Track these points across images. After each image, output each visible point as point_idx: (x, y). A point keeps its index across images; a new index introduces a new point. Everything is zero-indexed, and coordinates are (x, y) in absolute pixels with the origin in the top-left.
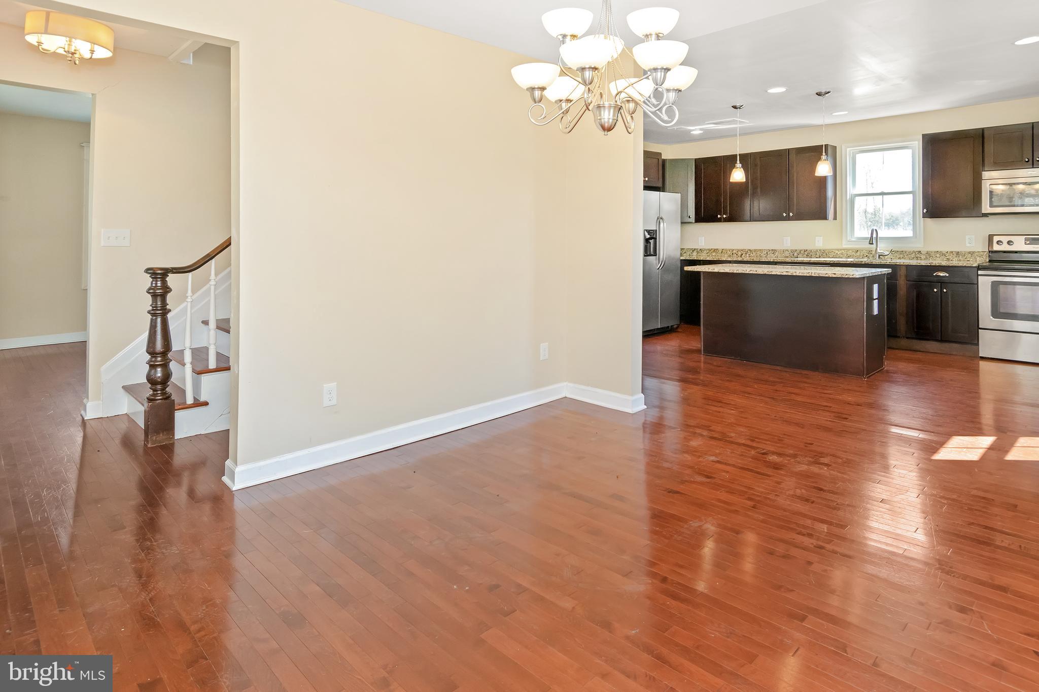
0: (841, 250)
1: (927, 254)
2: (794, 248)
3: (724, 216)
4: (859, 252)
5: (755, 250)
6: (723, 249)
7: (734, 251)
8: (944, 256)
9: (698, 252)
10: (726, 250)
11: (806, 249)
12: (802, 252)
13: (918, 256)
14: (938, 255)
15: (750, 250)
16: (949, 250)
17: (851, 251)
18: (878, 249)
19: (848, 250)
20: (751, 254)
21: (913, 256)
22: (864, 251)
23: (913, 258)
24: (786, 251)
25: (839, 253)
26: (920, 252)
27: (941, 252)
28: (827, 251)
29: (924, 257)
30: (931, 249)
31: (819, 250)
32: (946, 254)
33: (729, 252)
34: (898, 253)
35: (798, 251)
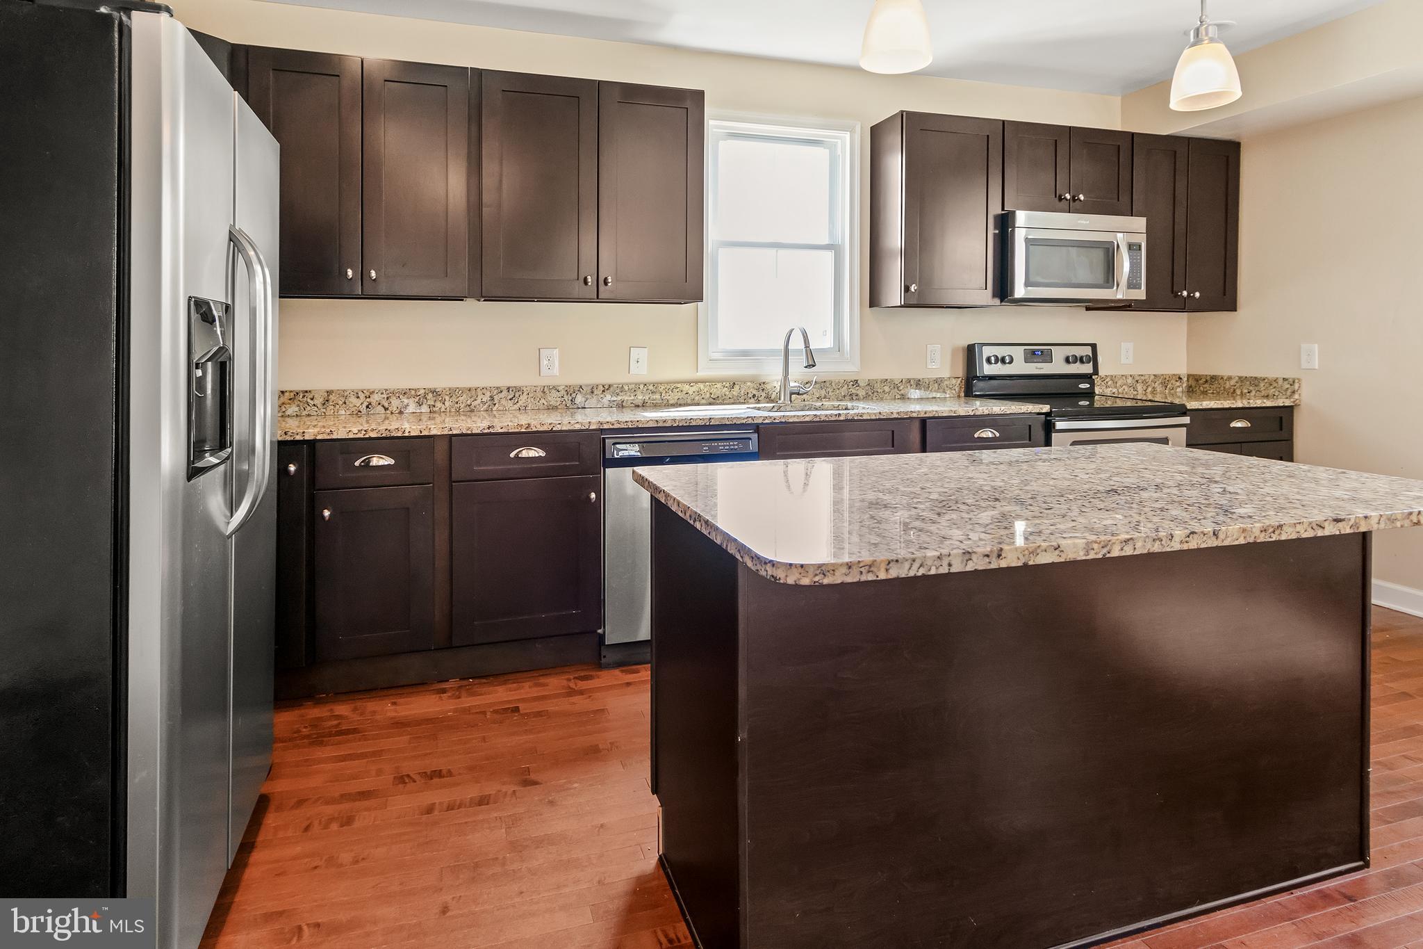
0: (696, 383)
1: (868, 387)
2: (575, 381)
4: (737, 387)
5: (452, 392)
6: (329, 393)
7: (376, 398)
8: (896, 389)
10: (343, 394)
11: (607, 380)
12: (597, 392)
13: (854, 391)
14: (887, 389)
15: (433, 391)
16: (904, 376)
17: (719, 385)
19: (711, 382)
20: (439, 405)
21: (844, 391)
22: (749, 384)
23: (845, 396)
24: (553, 391)
25: (691, 392)
26: (856, 381)
27: (892, 380)
28: (663, 387)
29: (864, 393)
30: (876, 374)
31: (642, 386)
32: (899, 385)
33: (356, 402)
34: (817, 385)
35: (586, 390)
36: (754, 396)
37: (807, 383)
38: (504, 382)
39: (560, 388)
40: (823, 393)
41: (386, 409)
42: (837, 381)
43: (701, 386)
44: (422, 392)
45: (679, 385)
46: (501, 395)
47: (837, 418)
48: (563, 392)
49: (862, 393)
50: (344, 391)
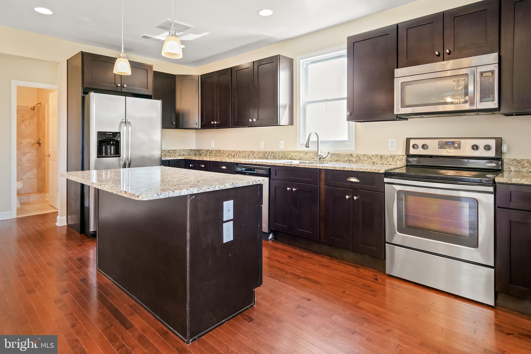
0: (295, 152)
1: (357, 157)
2: (266, 150)
3: (215, 122)
4: (307, 154)
5: (242, 152)
7: (230, 152)
8: (370, 159)
9: (210, 153)
11: (272, 150)
12: (270, 154)
13: (350, 159)
14: (366, 159)
15: (239, 152)
16: (375, 153)
17: (302, 153)
18: (319, 152)
19: (300, 152)
20: (240, 155)
21: (346, 158)
22: (311, 153)
23: (347, 161)
24: (261, 153)
25: (294, 155)
26: (352, 154)
27: (368, 155)
28: (286, 153)
29: (355, 160)
30: (361, 152)
31: (281, 153)
32: (372, 157)
33: (227, 153)
34: (336, 155)
35: (268, 153)
36: (313, 158)
37: (332, 154)
38: (251, 150)
39: (262, 152)
41: (232, 155)
42: (343, 154)
43: (297, 153)
44: (237, 151)
45: (290, 153)
46: (251, 153)
47: (290, 166)
48: (263, 153)
49: (354, 160)
50: (226, 150)
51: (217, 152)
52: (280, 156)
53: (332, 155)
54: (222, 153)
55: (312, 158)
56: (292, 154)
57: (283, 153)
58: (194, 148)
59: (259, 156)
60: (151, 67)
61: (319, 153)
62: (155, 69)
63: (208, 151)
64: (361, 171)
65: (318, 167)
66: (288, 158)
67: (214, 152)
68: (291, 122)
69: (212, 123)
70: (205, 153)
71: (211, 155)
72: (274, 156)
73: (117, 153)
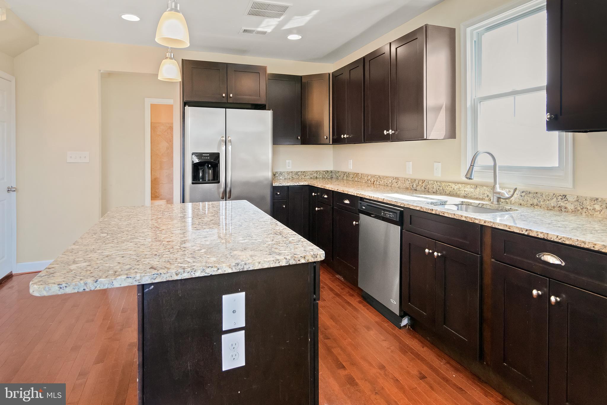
0: (458, 183)
1: (577, 203)
2: (414, 177)
3: (346, 136)
9: (347, 176)
11: (423, 178)
12: (420, 183)
13: (562, 204)
15: (379, 177)
17: (469, 186)
18: (497, 186)
19: (465, 184)
21: (553, 203)
23: (554, 207)
24: (407, 181)
25: (455, 189)
26: (565, 196)
27: (604, 200)
28: (444, 184)
29: (572, 207)
30: (587, 193)
31: (435, 182)
33: (366, 178)
34: (531, 195)
35: (417, 182)
37: (523, 192)
38: (395, 176)
39: (409, 180)
40: (535, 201)
41: (371, 182)
42: (547, 193)
43: (460, 185)
45: (450, 184)
46: (394, 180)
48: (410, 182)
49: (570, 207)
50: (364, 174)
51: (355, 176)
52: (435, 187)
53: (523, 194)
54: (360, 177)
55: (486, 195)
56: (453, 186)
57: (439, 184)
58: (331, 168)
59: (404, 185)
60: (264, 69)
61: (498, 190)
62: (270, 71)
63: (345, 173)
64: (567, 242)
65: (477, 222)
66: (447, 193)
67: (351, 175)
68: (452, 134)
69: (342, 136)
70: (342, 176)
71: (348, 180)
72: (426, 187)
73: (216, 179)
